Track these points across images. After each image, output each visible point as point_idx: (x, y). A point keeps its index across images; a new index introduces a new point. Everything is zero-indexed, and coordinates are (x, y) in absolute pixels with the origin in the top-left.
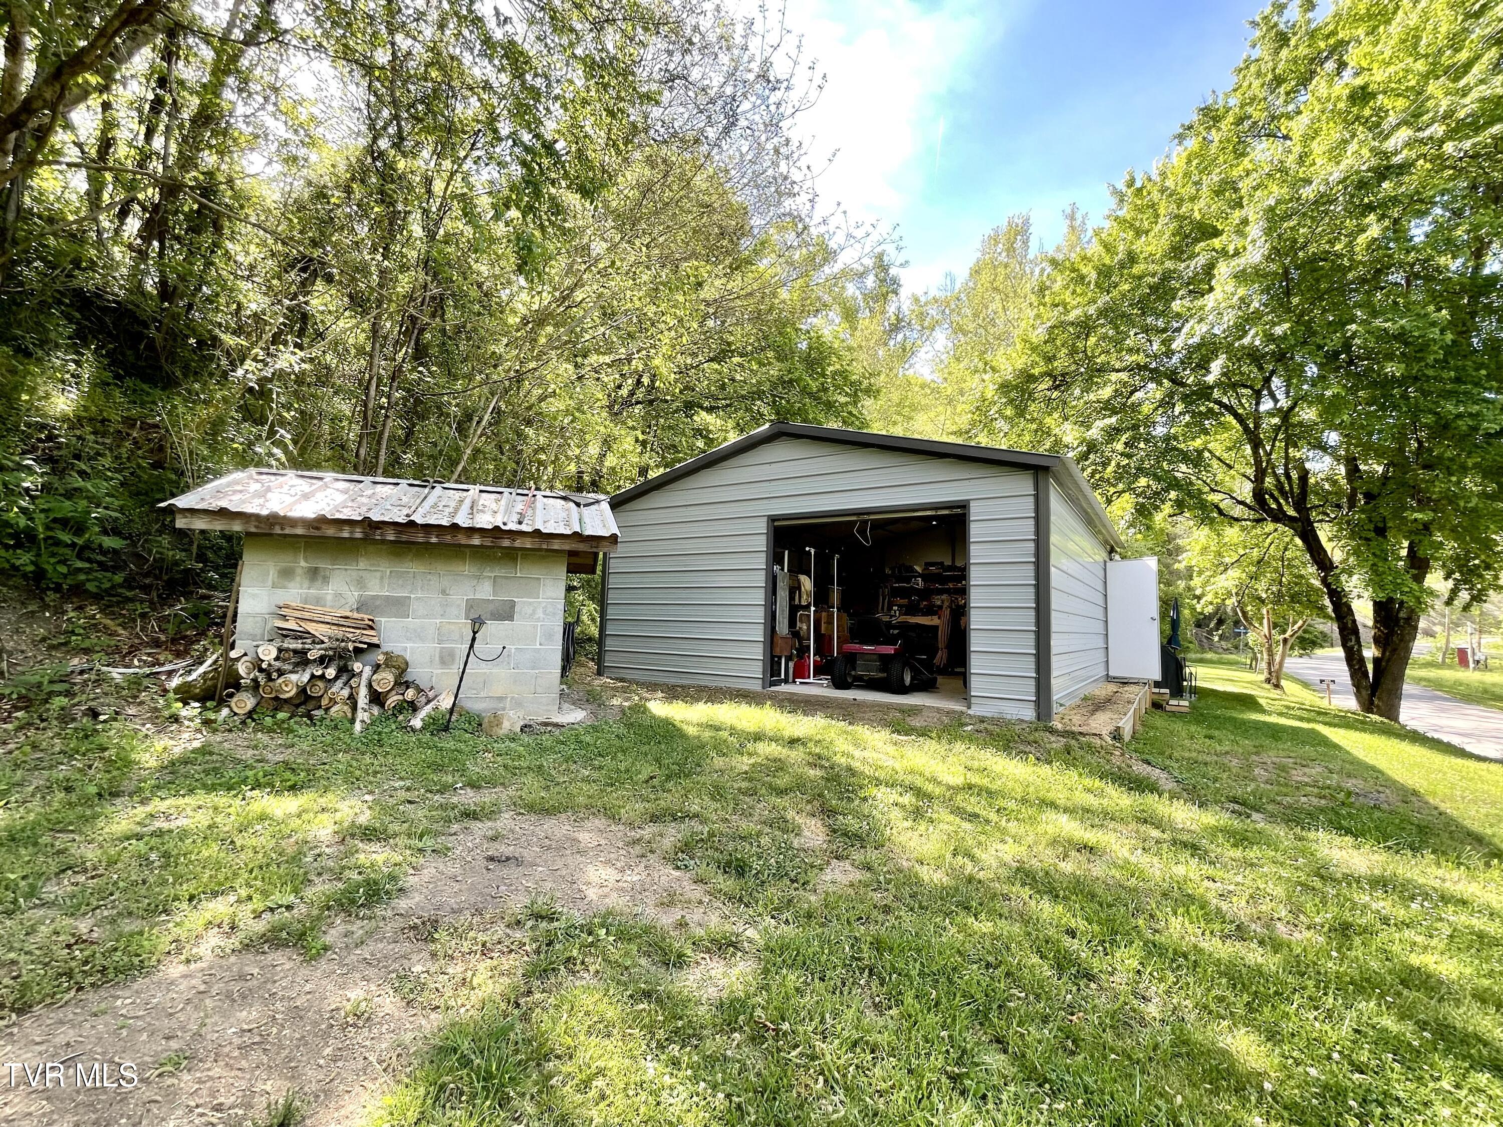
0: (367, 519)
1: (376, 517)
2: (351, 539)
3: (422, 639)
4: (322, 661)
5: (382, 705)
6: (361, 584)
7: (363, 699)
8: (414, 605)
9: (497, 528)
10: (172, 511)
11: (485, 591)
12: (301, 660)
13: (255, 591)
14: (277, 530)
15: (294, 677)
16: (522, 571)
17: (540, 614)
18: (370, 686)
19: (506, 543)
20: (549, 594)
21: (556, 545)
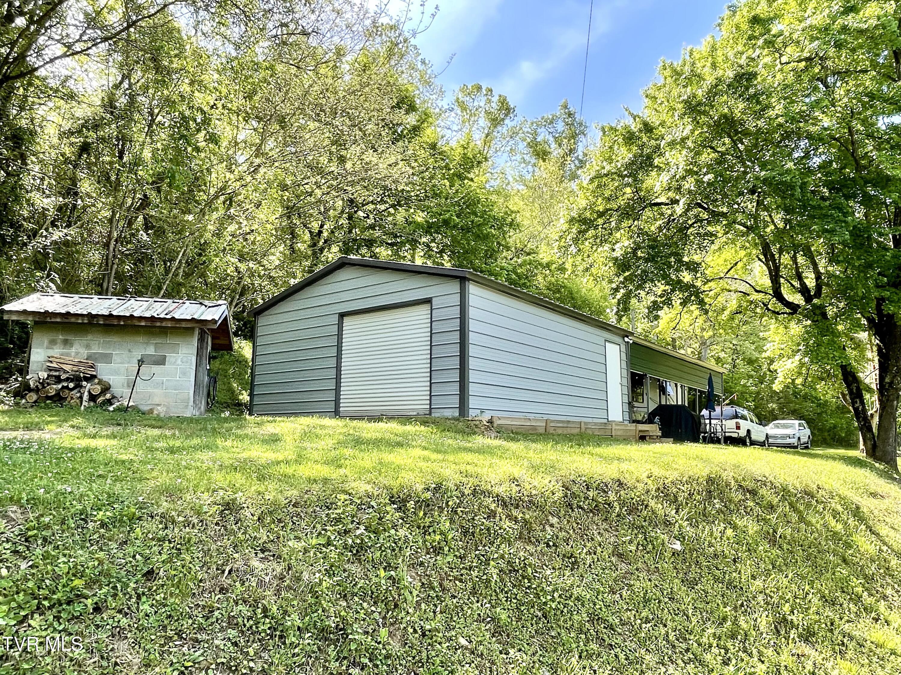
0: (90, 313)
1: (94, 313)
2: (83, 324)
3: (118, 374)
4: (67, 380)
5: (95, 402)
6: (88, 347)
7: (86, 397)
8: (114, 357)
9: (153, 317)
10: (3, 311)
11: (151, 351)
12: (58, 380)
13: (39, 350)
14: (48, 320)
15: (54, 386)
16: (170, 340)
17: (179, 362)
18: (89, 392)
19: (158, 324)
20: (184, 352)
21: (184, 325)
